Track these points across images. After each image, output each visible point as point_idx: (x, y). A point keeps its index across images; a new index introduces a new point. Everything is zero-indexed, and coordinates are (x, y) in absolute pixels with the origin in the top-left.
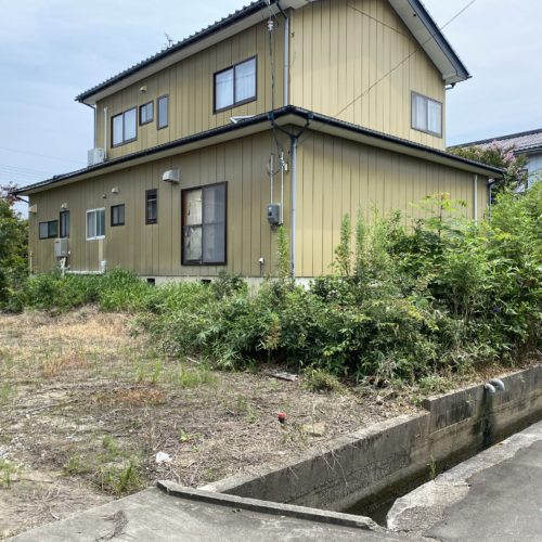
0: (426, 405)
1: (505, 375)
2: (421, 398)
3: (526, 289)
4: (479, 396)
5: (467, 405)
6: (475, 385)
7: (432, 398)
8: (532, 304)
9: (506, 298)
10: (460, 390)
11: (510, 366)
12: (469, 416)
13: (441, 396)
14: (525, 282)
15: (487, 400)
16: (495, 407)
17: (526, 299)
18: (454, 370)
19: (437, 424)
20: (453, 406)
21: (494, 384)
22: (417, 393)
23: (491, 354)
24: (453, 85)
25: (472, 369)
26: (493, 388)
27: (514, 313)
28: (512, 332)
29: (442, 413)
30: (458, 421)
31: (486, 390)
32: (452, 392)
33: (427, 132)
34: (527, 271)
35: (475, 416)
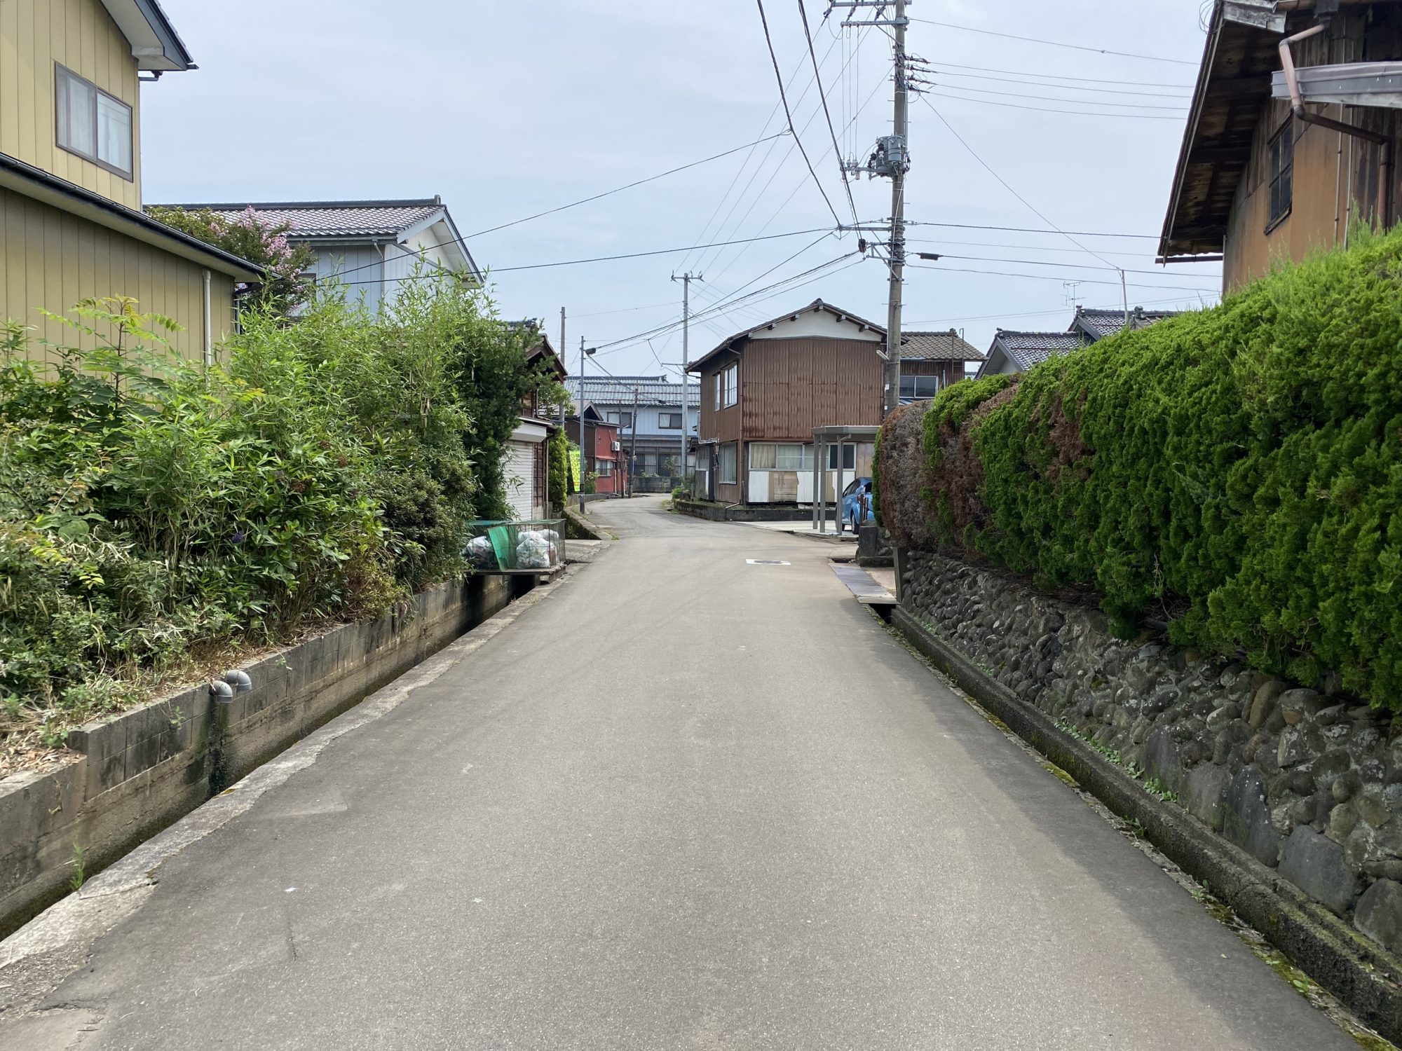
0: (77, 742)
1: (254, 662)
2: (66, 729)
3: (294, 497)
4: (199, 709)
5: (173, 729)
6: (191, 687)
7: (91, 726)
8: (305, 524)
9: (257, 515)
10: (159, 701)
11: (264, 643)
12: (179, 749)
13: (113, 718)
14: (292, 484)
15: (217, 714)
16: (234, 723)
17: (294, 516)
18: (147, 663)
19: (105, 776)
20: (141, 736)
21: (230, 681)
22: (56, 721)
23: (226, 623)
24: (157, 73)
25: (187, 657)
26: (227, 688)
27: (271, 542)
28: (268, 578)
29: (116, 752)
30: (152, 764)
31: (214, 694)
32: (140, 707)
33: (96, 163)
34: (296, 464)
35: (191, 746)
